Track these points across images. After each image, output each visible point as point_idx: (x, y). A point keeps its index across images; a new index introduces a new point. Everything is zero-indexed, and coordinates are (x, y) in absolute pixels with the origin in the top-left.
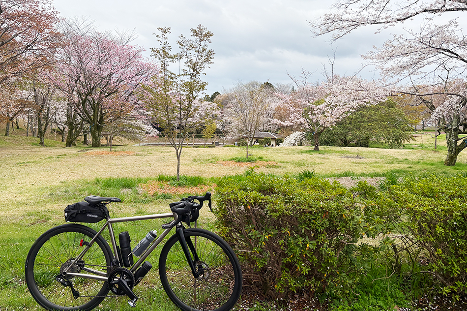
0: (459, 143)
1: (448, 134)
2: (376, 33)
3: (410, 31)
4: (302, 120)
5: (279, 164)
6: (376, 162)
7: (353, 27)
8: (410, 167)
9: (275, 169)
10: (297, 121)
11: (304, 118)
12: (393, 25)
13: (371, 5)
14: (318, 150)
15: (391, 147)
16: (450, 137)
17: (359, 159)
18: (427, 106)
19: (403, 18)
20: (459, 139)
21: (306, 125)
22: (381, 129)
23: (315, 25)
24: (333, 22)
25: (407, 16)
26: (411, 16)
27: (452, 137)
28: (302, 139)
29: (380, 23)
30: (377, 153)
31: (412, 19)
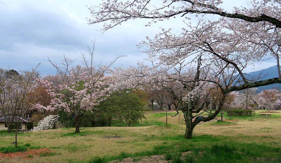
0: (193, 120)
1: (185, 113)
2: (146, 26)
3: (189, 24)
4: (63, 104)
5: (52, 151)
6: (135, 140)
7: (124, 19)
8: (165, 143)
9: (51, 157)
10: (59, 105)
11: (66, 103)
12: (162, 20)
13: (135, 3)
14: (79, 132)
15: (129, 125)
16: (187, 116)
17: (118, 139)
18: (168, 91)
19: (168, 15)
20: (193, 117)
21: (67, 109)
22: (122, 111)
23: (94, 12)
24: (110, 11)
25: (172, 14)
26: (175, 14)
27: (188, 116)
28: (56, 122)
29: (148, 18)
30: (126, 131)
31: (175, 17)
